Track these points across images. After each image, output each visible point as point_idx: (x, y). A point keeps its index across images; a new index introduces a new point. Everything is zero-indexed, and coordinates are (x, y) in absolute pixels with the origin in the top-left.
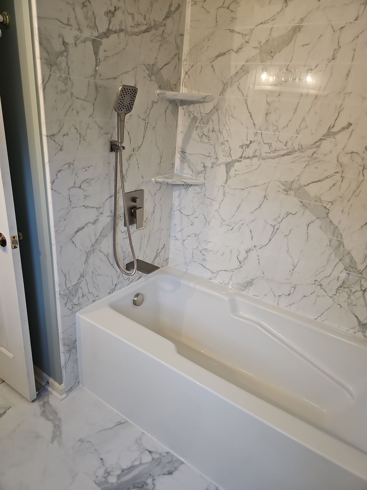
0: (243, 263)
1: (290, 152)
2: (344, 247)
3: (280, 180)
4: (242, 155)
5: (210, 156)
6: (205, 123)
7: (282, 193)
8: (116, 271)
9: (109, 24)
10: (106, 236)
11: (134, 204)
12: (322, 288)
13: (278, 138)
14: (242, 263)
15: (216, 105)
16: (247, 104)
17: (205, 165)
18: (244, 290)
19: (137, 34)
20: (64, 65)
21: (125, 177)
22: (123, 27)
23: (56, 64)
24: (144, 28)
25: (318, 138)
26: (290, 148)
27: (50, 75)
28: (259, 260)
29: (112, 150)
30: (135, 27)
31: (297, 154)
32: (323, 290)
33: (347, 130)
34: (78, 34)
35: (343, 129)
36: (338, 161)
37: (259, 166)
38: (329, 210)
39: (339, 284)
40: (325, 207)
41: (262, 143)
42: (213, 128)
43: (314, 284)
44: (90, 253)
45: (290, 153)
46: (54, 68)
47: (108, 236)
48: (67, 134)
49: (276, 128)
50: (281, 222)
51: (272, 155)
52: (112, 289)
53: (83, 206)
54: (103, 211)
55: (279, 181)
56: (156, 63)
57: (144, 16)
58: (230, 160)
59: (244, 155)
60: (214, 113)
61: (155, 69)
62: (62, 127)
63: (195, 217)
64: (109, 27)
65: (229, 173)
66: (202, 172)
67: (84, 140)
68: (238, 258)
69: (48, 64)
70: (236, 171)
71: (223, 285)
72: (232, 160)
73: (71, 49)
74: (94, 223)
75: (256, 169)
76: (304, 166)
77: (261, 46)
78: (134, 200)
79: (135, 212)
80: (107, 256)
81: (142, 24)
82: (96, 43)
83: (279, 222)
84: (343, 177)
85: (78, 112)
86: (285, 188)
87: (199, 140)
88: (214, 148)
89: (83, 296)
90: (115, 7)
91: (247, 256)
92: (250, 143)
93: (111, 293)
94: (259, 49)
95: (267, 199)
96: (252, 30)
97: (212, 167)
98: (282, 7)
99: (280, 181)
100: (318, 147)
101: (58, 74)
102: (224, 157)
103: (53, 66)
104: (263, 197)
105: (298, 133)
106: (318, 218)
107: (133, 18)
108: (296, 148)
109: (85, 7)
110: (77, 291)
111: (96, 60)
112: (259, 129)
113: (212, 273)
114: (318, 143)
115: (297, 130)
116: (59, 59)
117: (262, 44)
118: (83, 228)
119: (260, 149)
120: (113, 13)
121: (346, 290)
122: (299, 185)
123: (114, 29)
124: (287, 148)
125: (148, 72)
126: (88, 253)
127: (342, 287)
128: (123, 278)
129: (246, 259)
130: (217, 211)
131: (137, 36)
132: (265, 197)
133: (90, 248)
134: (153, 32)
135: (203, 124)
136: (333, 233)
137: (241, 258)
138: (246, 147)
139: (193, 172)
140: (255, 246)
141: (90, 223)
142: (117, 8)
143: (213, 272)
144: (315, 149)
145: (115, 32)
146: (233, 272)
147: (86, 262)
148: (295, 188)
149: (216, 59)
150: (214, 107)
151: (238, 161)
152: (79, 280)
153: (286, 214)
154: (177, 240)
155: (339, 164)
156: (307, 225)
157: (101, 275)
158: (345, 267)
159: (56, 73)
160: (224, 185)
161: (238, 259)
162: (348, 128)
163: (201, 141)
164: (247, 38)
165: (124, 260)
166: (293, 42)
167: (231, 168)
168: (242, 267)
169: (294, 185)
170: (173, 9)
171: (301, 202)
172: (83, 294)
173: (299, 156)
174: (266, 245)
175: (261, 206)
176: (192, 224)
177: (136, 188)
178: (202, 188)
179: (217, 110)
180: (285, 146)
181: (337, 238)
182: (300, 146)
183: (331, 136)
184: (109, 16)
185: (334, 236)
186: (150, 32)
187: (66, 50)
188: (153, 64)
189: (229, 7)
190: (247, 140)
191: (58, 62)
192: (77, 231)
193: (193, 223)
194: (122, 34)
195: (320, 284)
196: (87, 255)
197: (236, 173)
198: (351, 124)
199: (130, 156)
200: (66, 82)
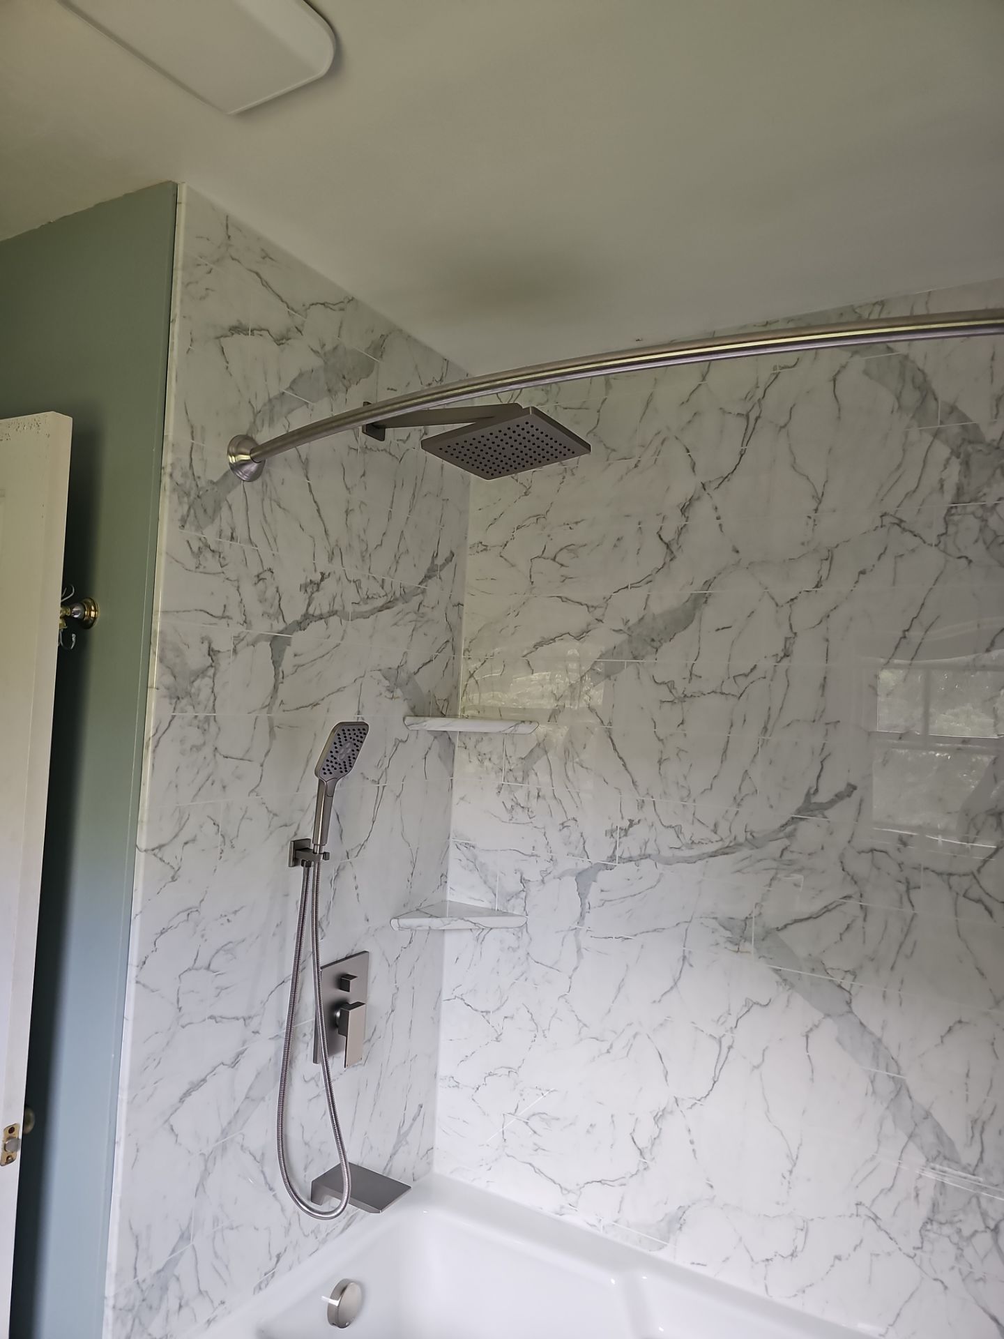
0: (651, 1154)
1: (727, 847)
2: (910, 1098)
3: (715, 916)
4: (614, 852)
5: (537, 856)
6: (520, 779)
7: (726, 948)
8: (283, 1210)
9: (309, 605)
10: (263, 1099)
11: (342, 994)
12: (879, 1227)
13: (694, 814)
14: (647, 1156)
15: (541, 740)
16: (612, 741)
17: (524, 876)
18: (661, 1247)
19: (365, 616)
20: (205, 694)
21: (324, 925)
22: (337, 607)
23: (189, 694)
24: (379, 602)
25: (788, 817)
26: (726, 838)
27: (173, 717)
28: (692, 1142)
29: (295, 861)
30: (361, 603)
31: (746, 852)
32: (883, 1233)
33: (847, 799)
34: (242, 632)
35: (839, 797)
36: (843, 870)
37: (659, 881)
38: (852, 992)
39: (924, 1211)
40: (840, 986)
41: (658, 824)
42: (539, 790)
43: (857, 1216)
44: (215, 1158)
45: (727, 850)
46: (184, 702)
47: (267, 1098)
48: (194, 840)
49: (685, 793)
50: (736, 1027)
51: (687, 853)
52: (265, 1275)
53: (211, 1017)
54: (260, 1024)
55: (714, 918)
56: (406, 662)
57: (380, 582)
58: (586, 865)
59: (618, 854)
60: (539, 758)
61: (403, 675)
62: (184, 824)
63: (506, 1017)
64: (307, 610)
65: (586, 897)
66: (517, 895)
67: (233, 847)
68: (633, 1139)
69: (171, 698)
70: (602, 891)
71: (599, 1230)
72: (589, 865)
73: (224, 662)
74: (235, 1063)
75: (651, 888)
76: (768, 882)
77: (629, 628)
78: (343, 982)
79: (345, 1016)
80: (260, 1160)
81: (375, 597)
82: (278, 644)
83: (731, 1028)
84: (866, 909)
85: (224, 787)
86: (730, 936)
87: (506, 817)
88: (545, 835)
89: (180, 1306)
90: (323, 574)
91: (660, 1132)
92: (631, 826)
93: (263, 1286)
94: (624, 632)
95: (691, 966)
96: (607, 599)
97: (543, 881)
98: (664, 560)
99: (716, 918)
100: (790, 836)
101: (190, 713)
102: (571, 857)
103: (182, 698)
104: (679, 960)
105: (739, 805)
106: (828, 1015)
107: (358, 588)
108: (741, 839)
109: (261, 582)
110: (164, 1289)
111: (276, 675)
112: (648, 794)
113: (565, 1192)
114: (789, 829)
115: (735, 798)
116: (196, 684)
117: (630, 624)
118: (202, 1083)
119: (655, 840)
120: (318, 585)
121: (947, 1230)
122: (764, 927)
123: (317, 613)
124: (718, 839)
125: (387, 683)
126: (208, 1157)
127: (934, 1223)
128: (301, 1229)
129: (657, 1141)
130: (566, 997)
131: (364, 618)
132: (683, 960)
133: (217, 1141)
134: (400, 606)
135: (514, 779)
136: (876, 1057)
137: (643, 1142)
138: (622, 835)
139: (495, 895)
140: (676, 1099)
141: (223, 1063)
142: (327, 574)
143: (566, 1189)
144: (786, 842)
145: (321, 617)
146: (624, 1185)
147: (201, 1187)
148: (755, 935)
149: (534, 649)
150: (539, 745)
151: (607, 867)
152: (173, 1251)
153: (746, 1006)
154: (458, 1087)
155: (849, 878)
156: (805, 1034)
157: (237, 1227)
158: (926, 1157)
159: (186, 712)
160: (576, 928)
161: (634, 1142)
162: (849, 796)
163: (510, 820)
164: (598, 613)
165: (306, 1169)
166: (695, 623)
167: (590, 885)
168: (648, 1167)
169: (751, 927)
170: (439, 561)
171: (776, 971)
172: (181, 1299)
173: (751, 856)
174: (705, 1097)
175: (679, 984)
176: (497, 1038)
177: (350, 950)
178: (520, 935)
179: (546, 752)
180: (713, 834)
181: (887, 1071)
182: (749, 834)
183: (817, 812)
184: (309, 590)
185: (878, 1066)
186: (392, 607)
187: (213, 664)
188: (399, 667)
189: (555, 557)
190: (622, 818)
191: (193, 690)
192: (188, 1091)
193: (501, 1034)
194: (334, 620)
195: (872, 1216)
196: (206, 1166)
197: (604, 895)
198: (855, 788)
199: (338, 870)
200: (206, 726)
